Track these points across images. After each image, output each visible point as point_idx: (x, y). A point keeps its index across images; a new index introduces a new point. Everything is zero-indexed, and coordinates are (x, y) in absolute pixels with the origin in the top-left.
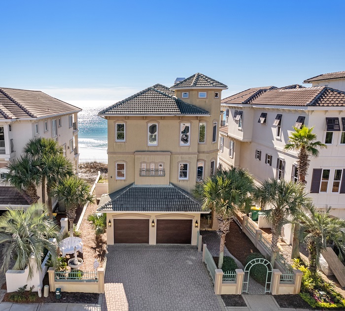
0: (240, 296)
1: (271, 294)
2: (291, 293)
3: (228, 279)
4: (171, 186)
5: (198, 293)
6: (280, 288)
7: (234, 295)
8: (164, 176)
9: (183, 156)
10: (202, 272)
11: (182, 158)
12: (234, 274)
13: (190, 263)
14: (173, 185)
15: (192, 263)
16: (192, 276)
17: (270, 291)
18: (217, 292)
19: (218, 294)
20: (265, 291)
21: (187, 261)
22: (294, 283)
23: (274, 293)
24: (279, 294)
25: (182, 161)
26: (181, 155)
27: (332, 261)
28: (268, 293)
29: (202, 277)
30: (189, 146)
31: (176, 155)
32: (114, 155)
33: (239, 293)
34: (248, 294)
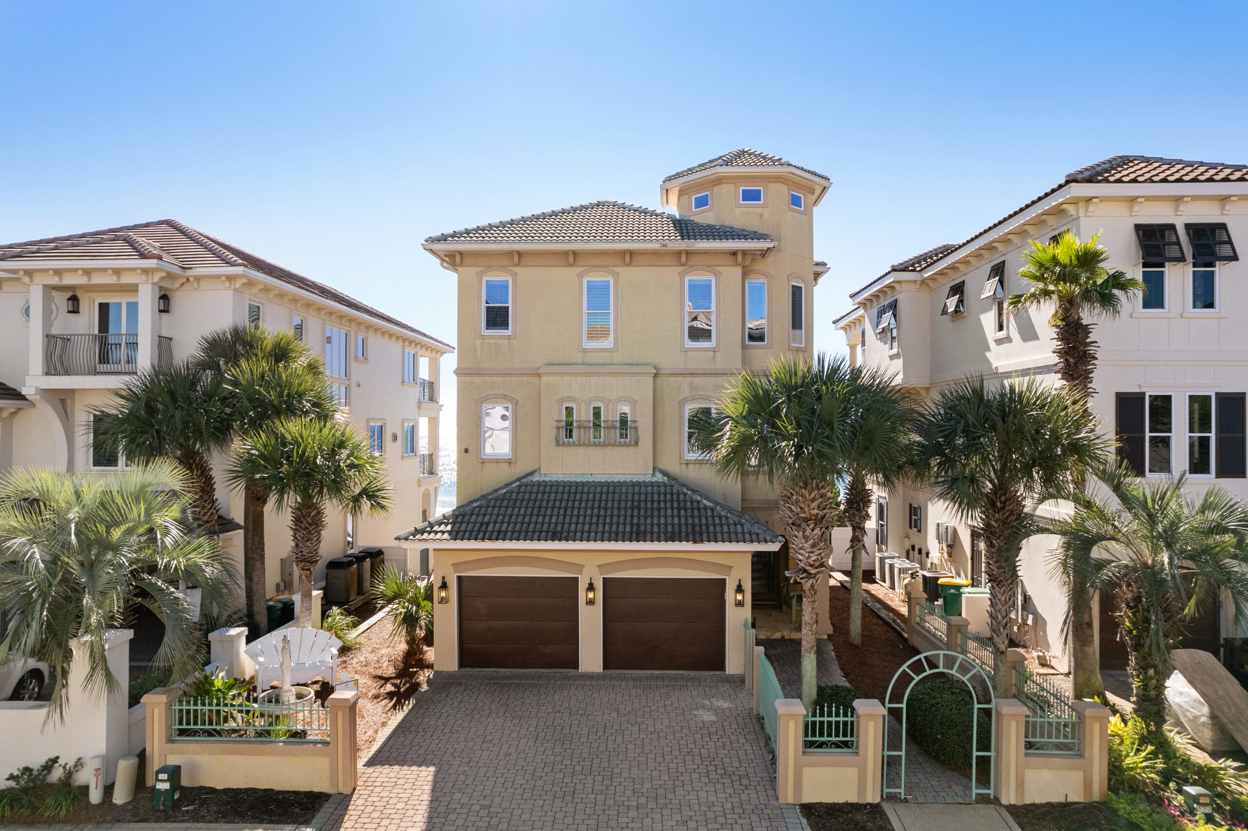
0: (875, 809)
1: (996, 801)
2: (1076, 797)
3: (825, 739)
4: (659, 478)
5: (714, 799)
6: (1031, 776)
7: (852, 805)
8: (636, 443)
9: (697, 380)
10: (742, 740)
11: (692, 387)
12: (849, 719)
13: (708, 717)
14: (665, 474)
15: (713, 718)
16: (704, 751)
17: (991, 792)
18: (788, 795)
19: (791, 800)
20: (975, 791)
21: (701, 712)
22: (1081, 756)
23: (1009, 797)
24: (1028, 801)
25: (694, 399)
26: (688, 379)
27: (1221, 693)
28: (983, 799)
29: (742, 753)
30: (714, 350)
31: (672, 379)
32: (478, 380)
33: (872, 797)
34: (906, 801)
